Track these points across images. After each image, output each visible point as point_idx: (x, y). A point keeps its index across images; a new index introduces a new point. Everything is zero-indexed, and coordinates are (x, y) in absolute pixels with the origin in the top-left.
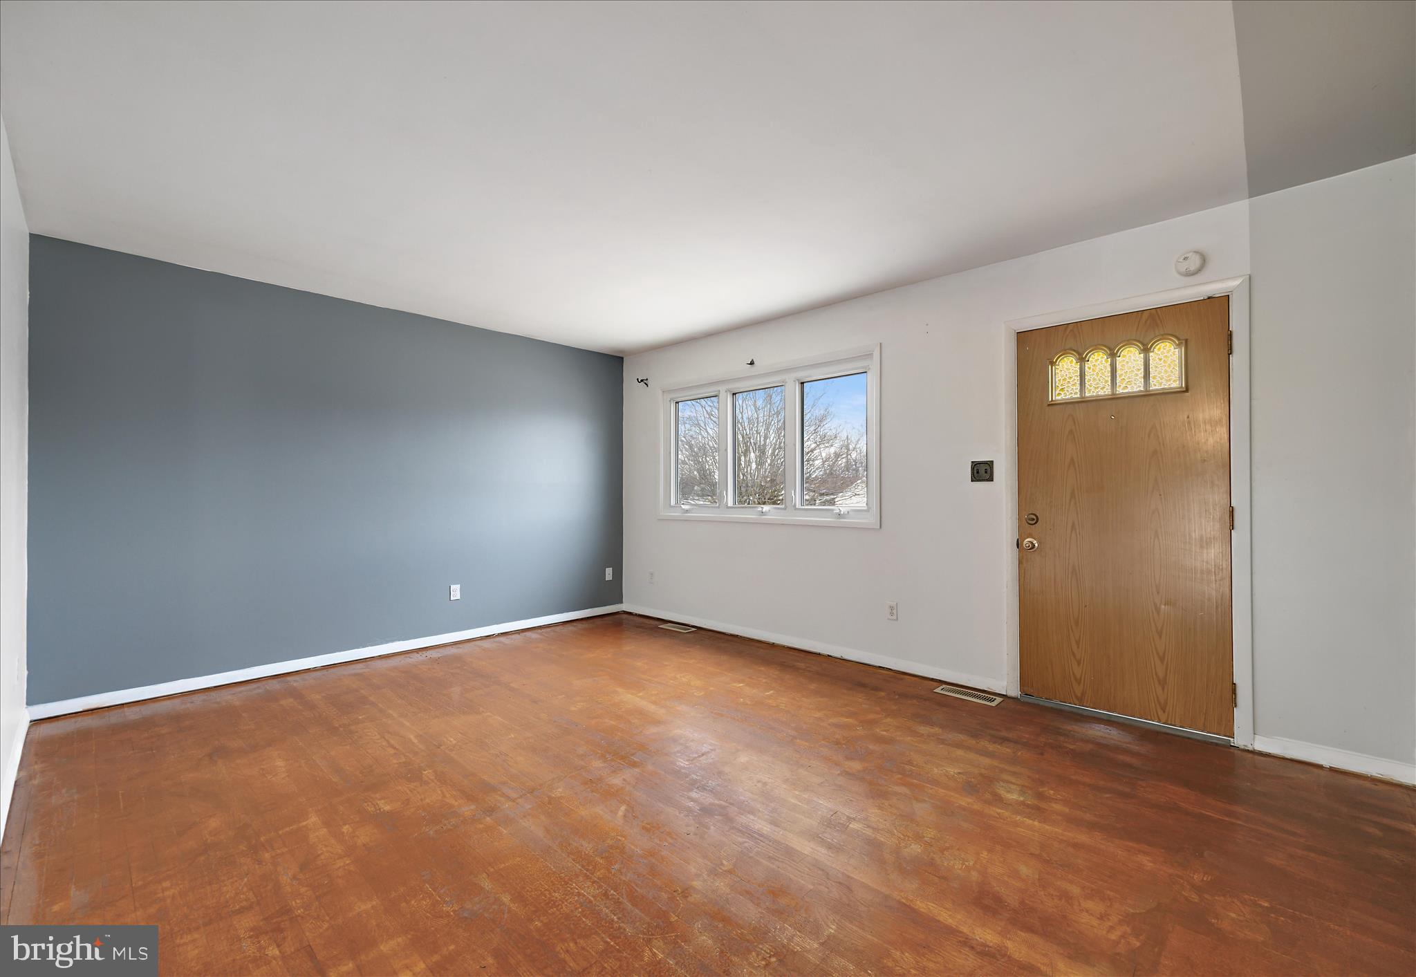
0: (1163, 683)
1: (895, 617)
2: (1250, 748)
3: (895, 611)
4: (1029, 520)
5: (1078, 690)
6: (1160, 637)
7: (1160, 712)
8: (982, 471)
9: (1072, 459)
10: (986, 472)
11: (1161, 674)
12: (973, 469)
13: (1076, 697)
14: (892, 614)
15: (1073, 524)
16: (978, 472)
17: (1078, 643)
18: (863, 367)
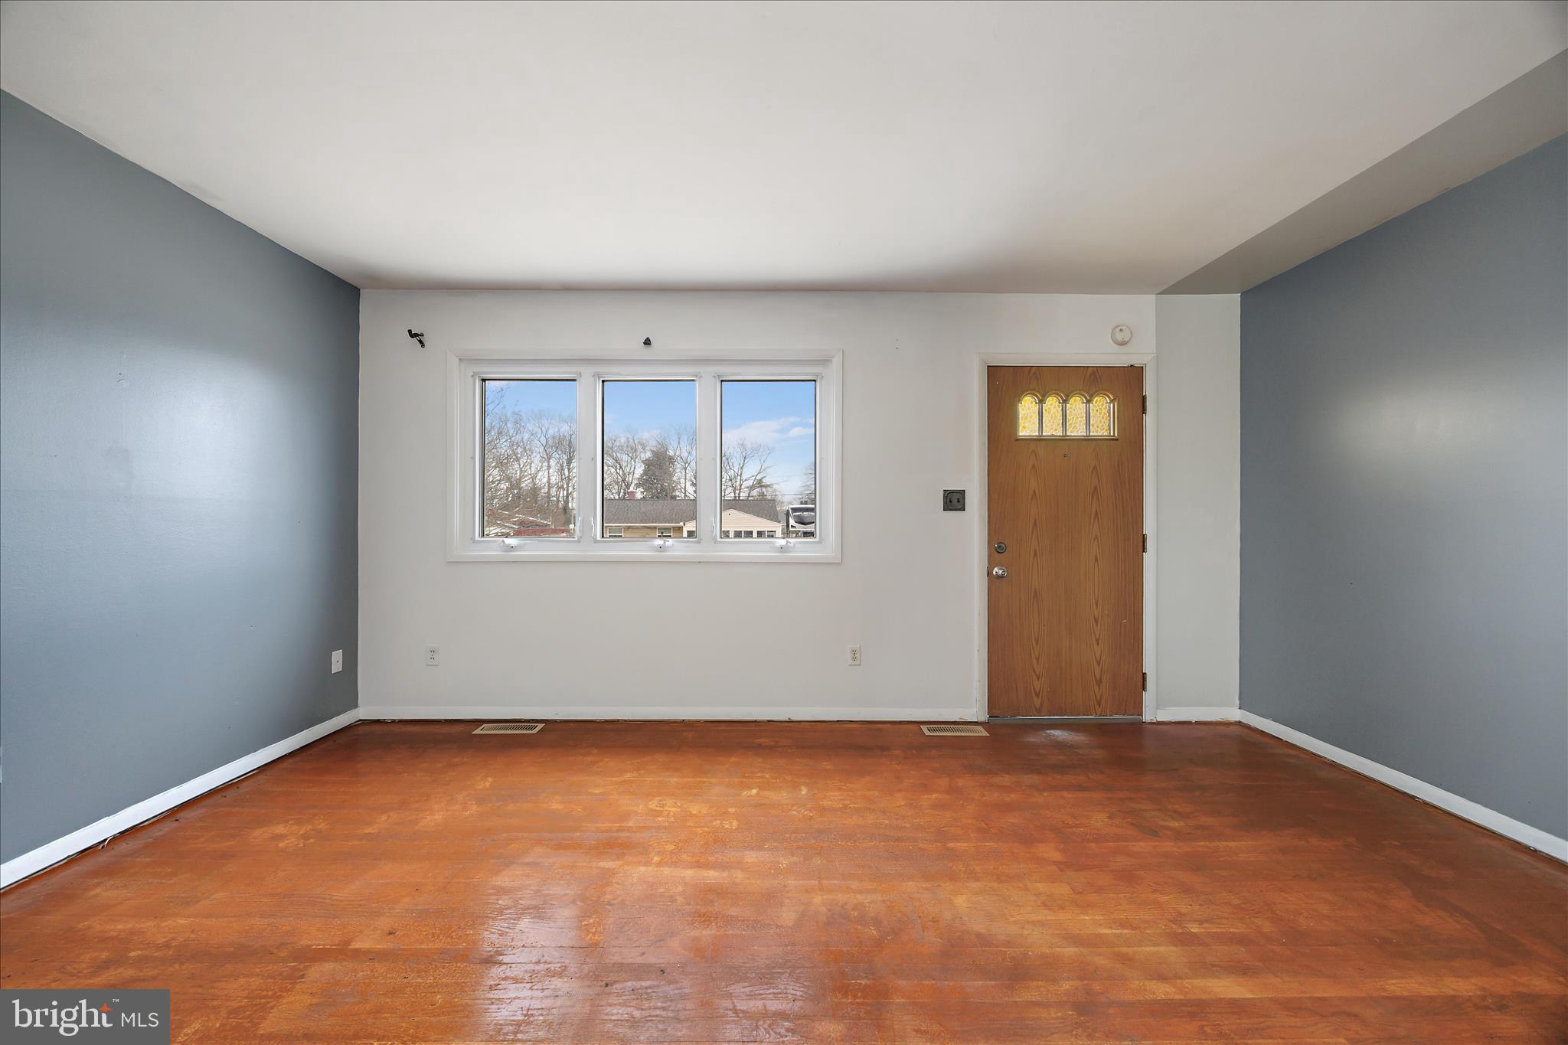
0: (1099, 682)
1: (857, 662)
2: (1155, 721)
3: (857, 655)
4: (997, 549)
5: (1037, 702)
6: (1098, 644)
7: (1097, 707)
8: (955, 501)
9: (1034, 492)
10: (958, 501)
11: (1098, 676)
12: (945, 497)
13: (1036, 710)
14: (854, 659)
15: (1035, 551)
16: (951, 501)
17: (1038, 660)
18: (813, 374)
